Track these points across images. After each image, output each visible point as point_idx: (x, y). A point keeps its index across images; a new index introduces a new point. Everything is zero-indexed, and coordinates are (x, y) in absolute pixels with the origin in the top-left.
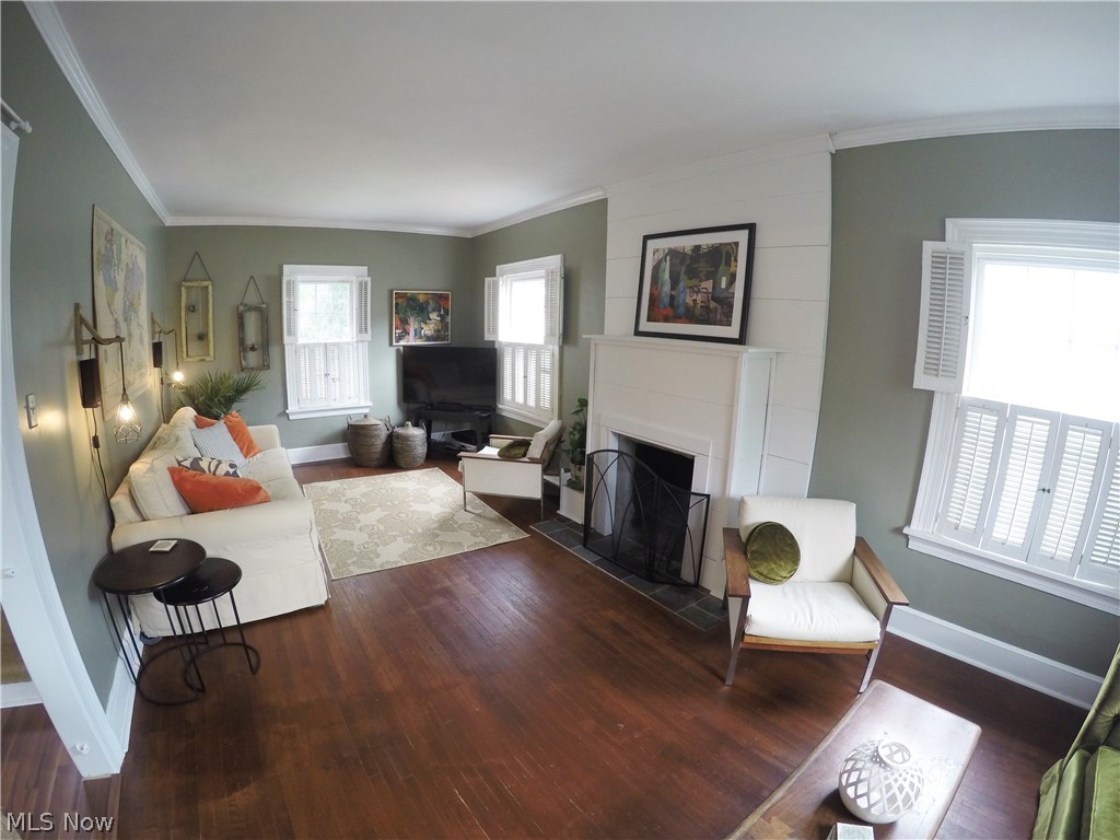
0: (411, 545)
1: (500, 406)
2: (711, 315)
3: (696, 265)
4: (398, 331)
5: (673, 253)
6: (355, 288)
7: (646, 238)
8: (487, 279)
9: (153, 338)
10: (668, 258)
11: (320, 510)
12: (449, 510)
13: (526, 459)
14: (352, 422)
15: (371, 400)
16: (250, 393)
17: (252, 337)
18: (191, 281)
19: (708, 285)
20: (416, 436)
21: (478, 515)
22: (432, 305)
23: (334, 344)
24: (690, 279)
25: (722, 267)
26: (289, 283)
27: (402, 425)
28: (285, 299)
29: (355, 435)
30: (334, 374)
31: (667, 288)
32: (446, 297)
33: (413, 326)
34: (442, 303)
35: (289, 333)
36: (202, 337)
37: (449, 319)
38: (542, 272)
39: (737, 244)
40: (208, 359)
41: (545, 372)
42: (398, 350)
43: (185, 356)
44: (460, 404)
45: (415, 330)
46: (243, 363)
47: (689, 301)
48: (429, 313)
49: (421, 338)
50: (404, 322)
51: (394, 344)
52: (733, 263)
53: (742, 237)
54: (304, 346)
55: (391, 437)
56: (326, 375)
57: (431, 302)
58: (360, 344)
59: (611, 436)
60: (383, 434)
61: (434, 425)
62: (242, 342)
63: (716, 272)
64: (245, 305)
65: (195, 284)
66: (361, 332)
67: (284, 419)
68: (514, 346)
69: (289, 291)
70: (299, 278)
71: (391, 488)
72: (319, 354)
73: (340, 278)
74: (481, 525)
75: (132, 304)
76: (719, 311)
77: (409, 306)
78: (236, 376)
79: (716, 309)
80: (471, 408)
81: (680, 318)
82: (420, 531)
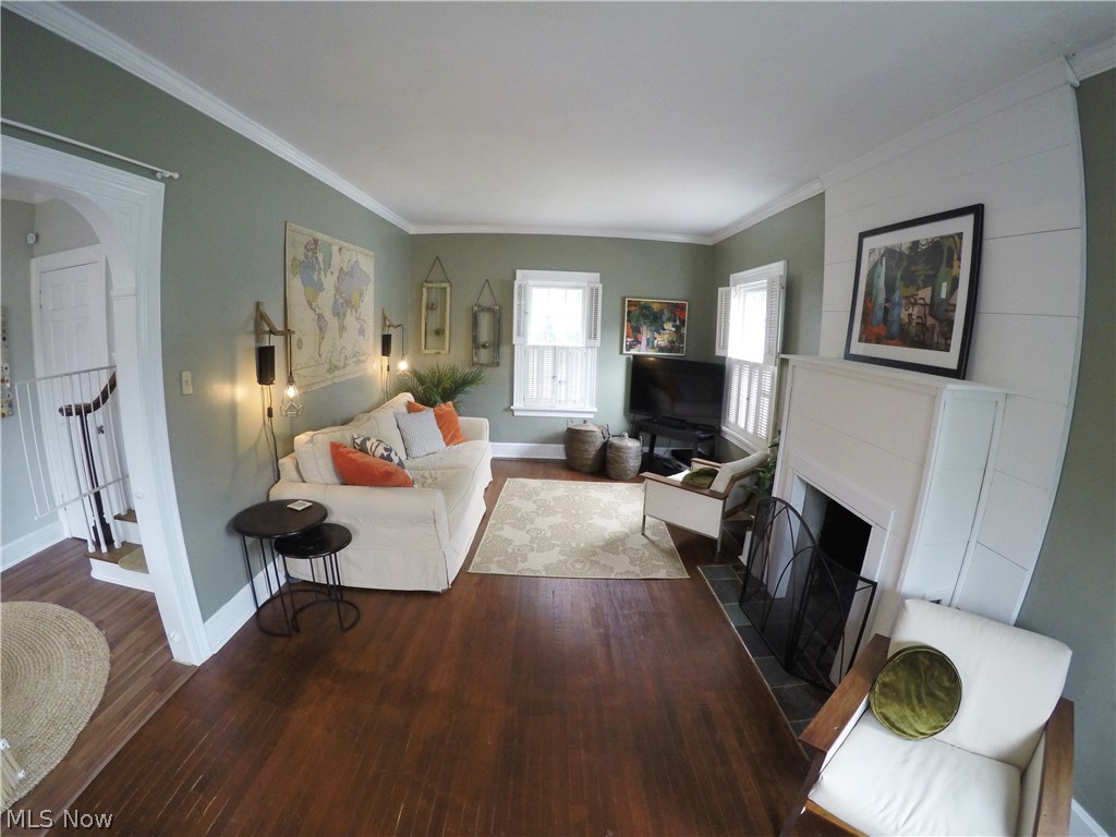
0: (563, 558)
1: (724, 428)
2: (927, 334)
3: (913, 268)
4: (629, 340)
5: (890, 253)
6: (587, 294)
7: (863, 235)
8: (720, 289)
9: (383, 330)
10: (884, 261)
11: (506, 505)
12: (627, 530)
13: (707, 491)
14: (571, 426)
15: (597, 406)
16: (474, 386)
17: (485, 335)
18: (431, 282)
19: (925, 294)
20: (629, 448)
21: (653, 542)
22: (667, 314)
23: (563, 348)
24: (906, 286)
25: (943, 269)
26: (520, 287)
27: (620, 436)
28: (516, 302)
29: (573, 438)
30: (561, 376)
31: (881, 298)
32: (682, 307)
33: (645, 335)
34: (678, 314)
35: (519, 334)
36: (439, 332)
37: (684, 330)
38: (765, 281)
39: (960, 235)
40: (443, 352)
41: (765, 395)
42: (628, 359)
43: (423, 348)
44: (684, 421)
45: (648, 340)
46: (475, 359)
47: (904, 315)
48: (663, 323)
49: (653, 348)
50: (636, 330)
51: (624, 352)
52: (955, 263)
53: (965, 225)
54: (534, 347)
55: (606, 446)
56: (554, 377)
57: (665, 311)
58: (590, 350)
59: (797, 481)
60: (599, 441)
61: (658, 439)
62: (475, 339)
63: (935, 276)
64: (479, 306)
65: (435, 285)
66: (590, 337)
67: (508, 414)
68: (742, 363)
69: (520, 294)
70: (531, 282)
71: (587, 497)
72: (548, 356)
73: (574, 284)
74: (647, 554)
75: (348, 302)
76: (937, 329)
77: (643, 315)
78: (468, 370)
79: (933, 326)
80: (695, 427)
81: (893, 339)
82: (582, 545)
